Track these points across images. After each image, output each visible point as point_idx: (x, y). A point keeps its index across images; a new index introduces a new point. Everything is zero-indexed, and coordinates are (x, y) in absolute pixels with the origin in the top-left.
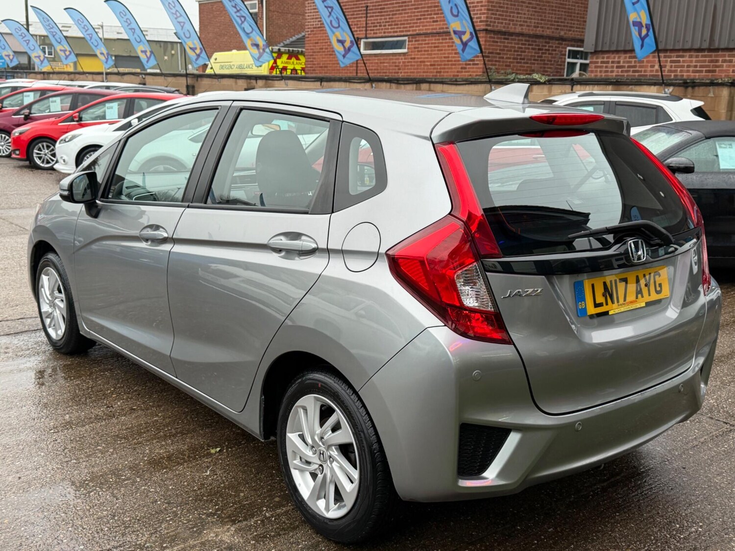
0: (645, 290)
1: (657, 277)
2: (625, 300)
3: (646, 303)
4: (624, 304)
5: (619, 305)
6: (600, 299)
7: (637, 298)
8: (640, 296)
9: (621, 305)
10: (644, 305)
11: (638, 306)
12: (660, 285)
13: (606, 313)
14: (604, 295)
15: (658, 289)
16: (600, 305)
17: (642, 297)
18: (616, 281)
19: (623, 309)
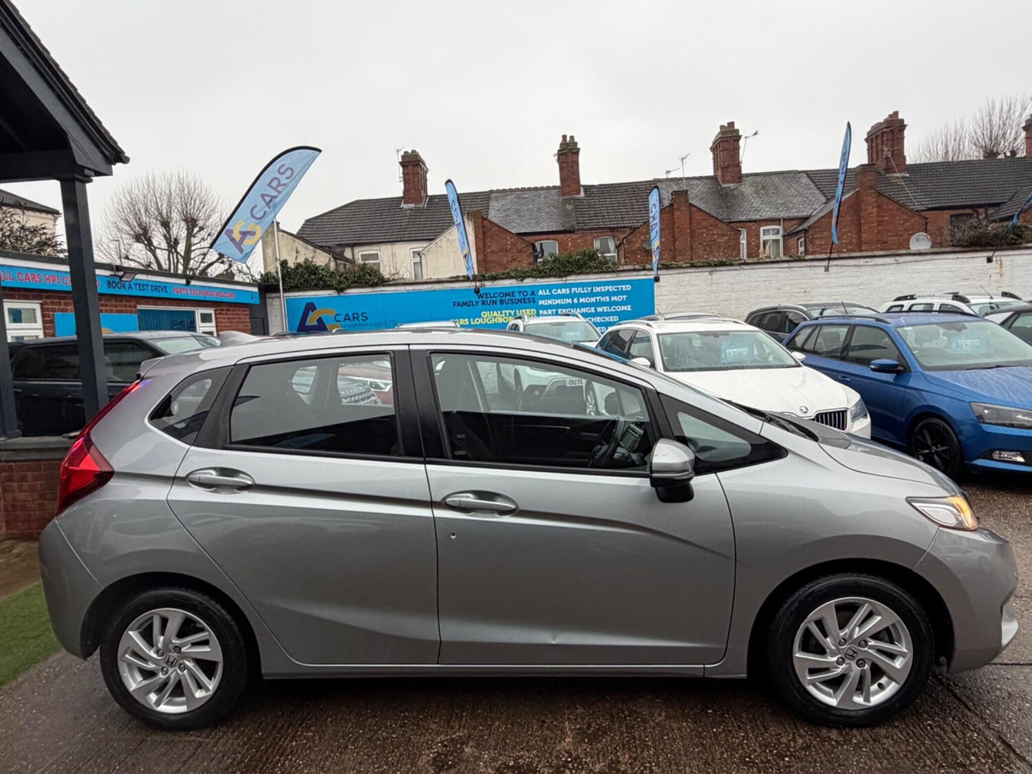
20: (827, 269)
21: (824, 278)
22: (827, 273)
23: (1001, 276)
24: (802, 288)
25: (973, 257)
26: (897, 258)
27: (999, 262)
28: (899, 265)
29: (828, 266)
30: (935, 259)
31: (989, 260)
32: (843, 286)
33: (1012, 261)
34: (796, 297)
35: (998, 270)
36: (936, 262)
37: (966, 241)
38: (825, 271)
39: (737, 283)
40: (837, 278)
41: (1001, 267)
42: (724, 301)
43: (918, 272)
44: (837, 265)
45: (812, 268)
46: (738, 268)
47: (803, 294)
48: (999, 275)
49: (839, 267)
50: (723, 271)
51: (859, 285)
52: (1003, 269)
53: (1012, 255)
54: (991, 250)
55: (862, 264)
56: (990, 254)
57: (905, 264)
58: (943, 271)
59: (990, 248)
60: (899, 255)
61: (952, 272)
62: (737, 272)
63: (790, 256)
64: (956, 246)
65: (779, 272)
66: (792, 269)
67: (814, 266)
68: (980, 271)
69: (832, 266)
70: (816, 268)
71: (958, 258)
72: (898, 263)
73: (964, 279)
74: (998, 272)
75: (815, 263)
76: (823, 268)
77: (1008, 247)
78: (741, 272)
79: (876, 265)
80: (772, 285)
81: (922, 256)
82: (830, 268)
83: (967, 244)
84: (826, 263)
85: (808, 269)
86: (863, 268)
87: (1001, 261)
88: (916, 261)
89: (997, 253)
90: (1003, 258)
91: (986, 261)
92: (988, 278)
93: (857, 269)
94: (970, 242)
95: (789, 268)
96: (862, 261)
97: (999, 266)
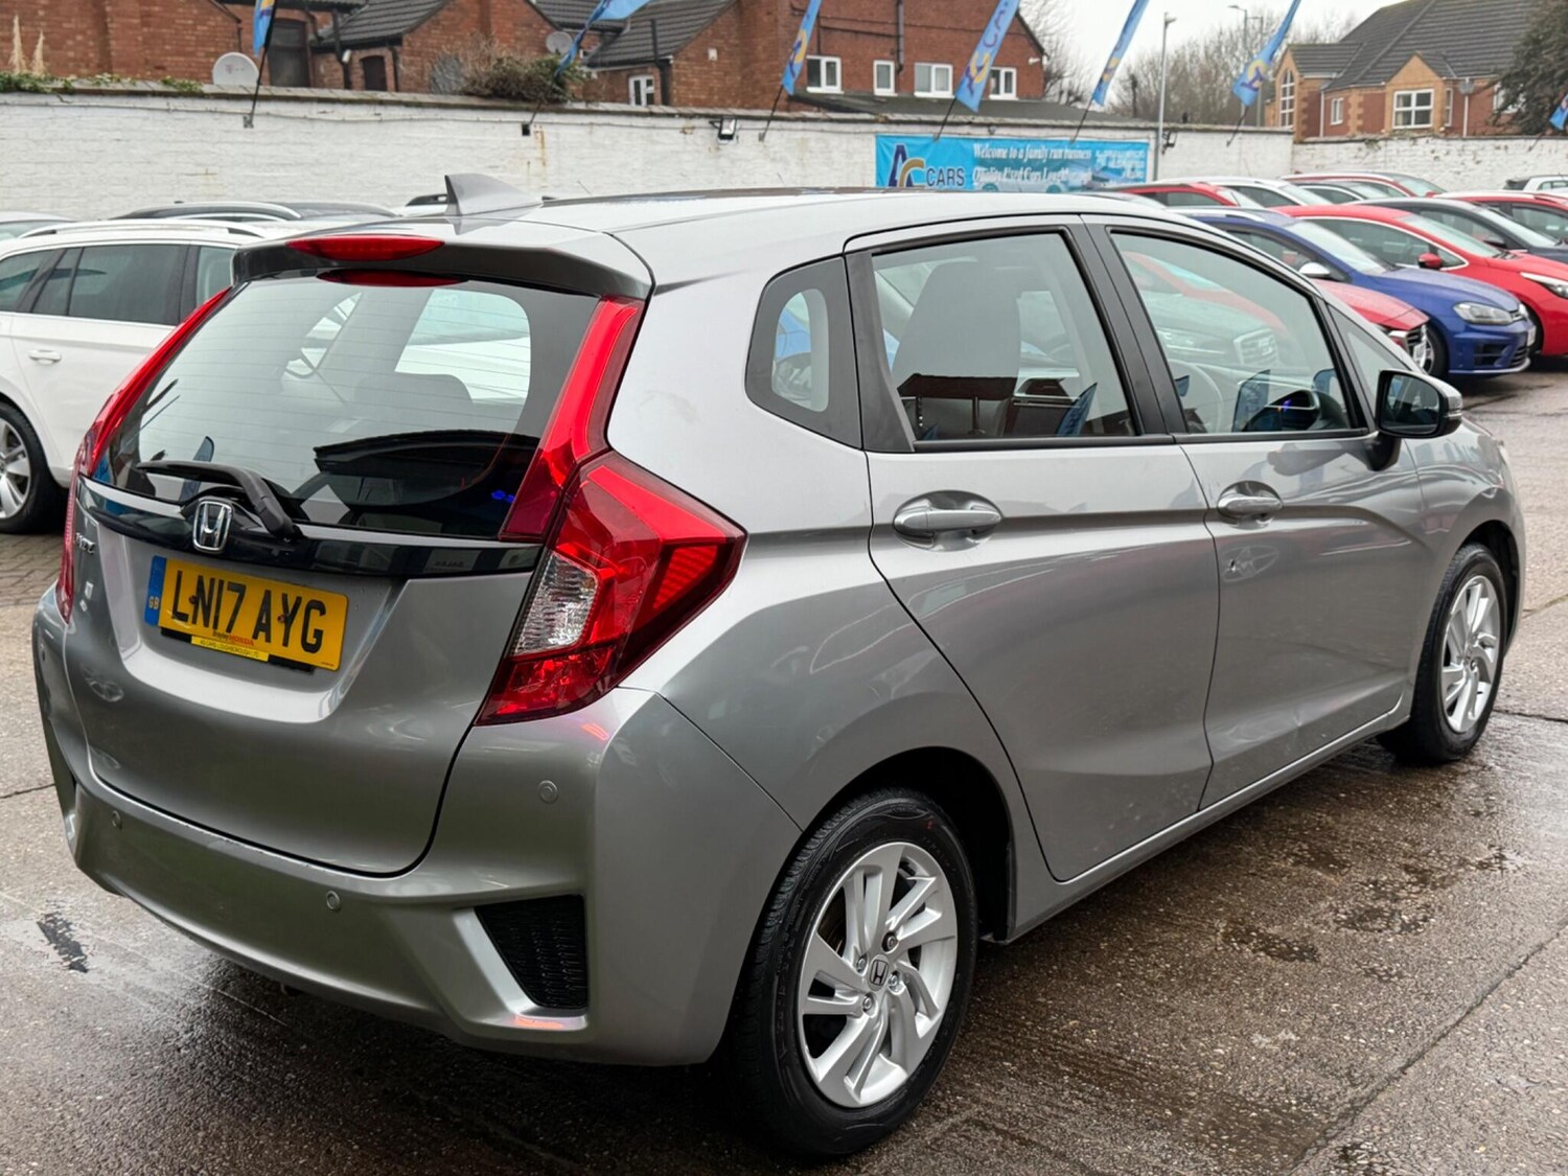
0: (277, 629)
1: (315, 613)
2: (229, 629)
3: (271, 657)
4: (225, 636)
5: (215, 634)
6: (185, 607)
7: (255, 636)
8: (262, 635)
9: (220, 635)
10: (266, 659)
11: (252, 654)
12: (318, 634)
13: (186, 638)
14: (194, 601)
15: (311, 640)
16: (182, 617)
17: (268, 639)
18: (221, 583)
19: (218, 645)
20: (248, 123)
21: (243, 143)
22: (249, 129)
23: (544, 164)
24: (200, 165)
25: (500, 122)
26: (380, 109)
27: (539, 135)
28: (385, 125)
29: (252, 114)
30: (442, 119)
31: (526, 131)
32: (283, 165)
33: (558, 136)
34: (187, 186)
35: (537, 153)
36: (443, 124)
37: (487, 86)
38: (246, 126)
39: (50, 140)
40: (271, 144)
41: (543, 147)
42: (21, 186)
43: (416, 145)
44: (268, 114)
45: (217, 116)
46: (54, 100)
47: (200, 180)
48: (540, 163)
49: (271, 119)
50: (13, 105)
51: (312, 165)
52: (547, 151)
53: (558, 124)
54: (527, 110)
55: (315, 116)
56: (526, 117)
57: (393, 124)
58: (457, 147)
59: (525, 105)
60: (381, 103)
61: (471, 148)
62: (48, 112)
63: (165, 82)
64: (470, 94)
65: (146, 119)
66: (176, 115)
67: (222, 113)
68: (513, 152)
69: (258, 115)
70: (226, 117)
71: (478, 121)
72: (380, 121)
73: (491, 167)
74: (539, 155)
75: (223, 105)
76: (240, 119)
77: (551, 107)
78: (58, 111)
79: (344, 121)
80: (133, 151)
81: (420, 110)
82: (256, 121)
83: (487, 92)
84: (246, 106)
85: (208, 118)
86: (317, 125)
87: (542, 133)
88: (411, 120)
89: (539, 117)
90: (546, 129)
91: (520, 131)
92: (525, 167)
93: (305, 127)
94: (493, 89)
95: (168, 110)
96: (314, 110)
97: (539, 145)
